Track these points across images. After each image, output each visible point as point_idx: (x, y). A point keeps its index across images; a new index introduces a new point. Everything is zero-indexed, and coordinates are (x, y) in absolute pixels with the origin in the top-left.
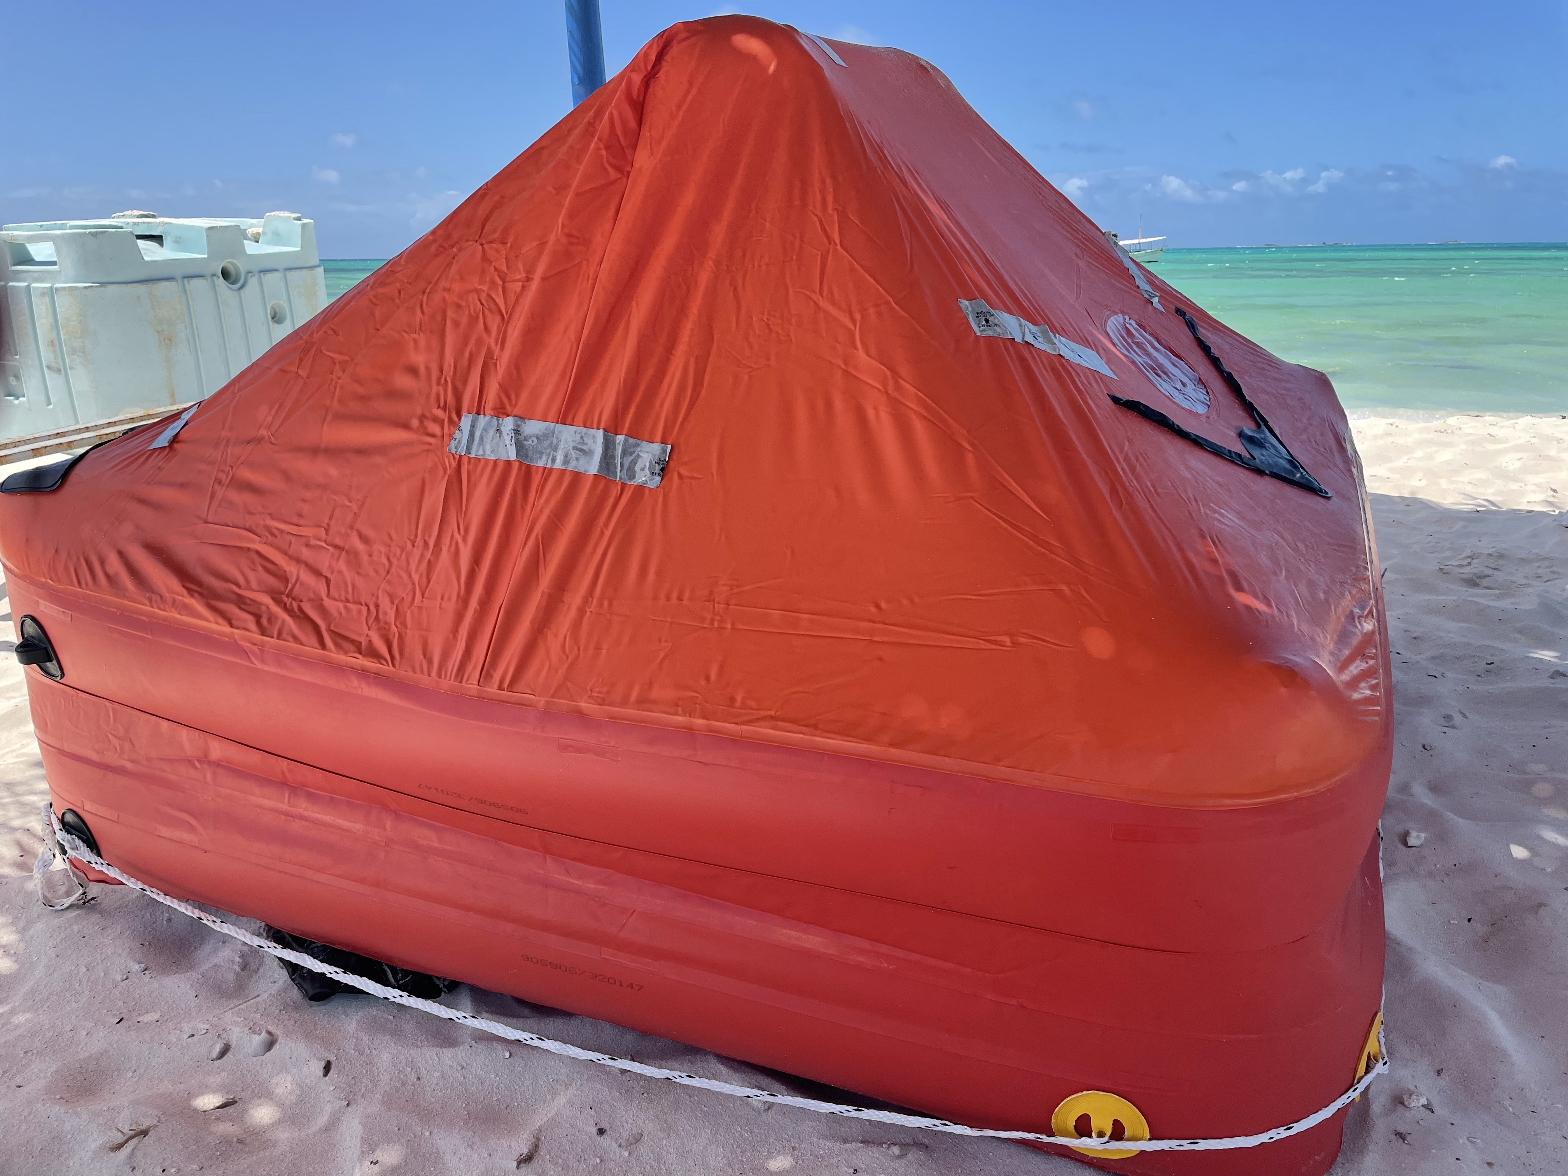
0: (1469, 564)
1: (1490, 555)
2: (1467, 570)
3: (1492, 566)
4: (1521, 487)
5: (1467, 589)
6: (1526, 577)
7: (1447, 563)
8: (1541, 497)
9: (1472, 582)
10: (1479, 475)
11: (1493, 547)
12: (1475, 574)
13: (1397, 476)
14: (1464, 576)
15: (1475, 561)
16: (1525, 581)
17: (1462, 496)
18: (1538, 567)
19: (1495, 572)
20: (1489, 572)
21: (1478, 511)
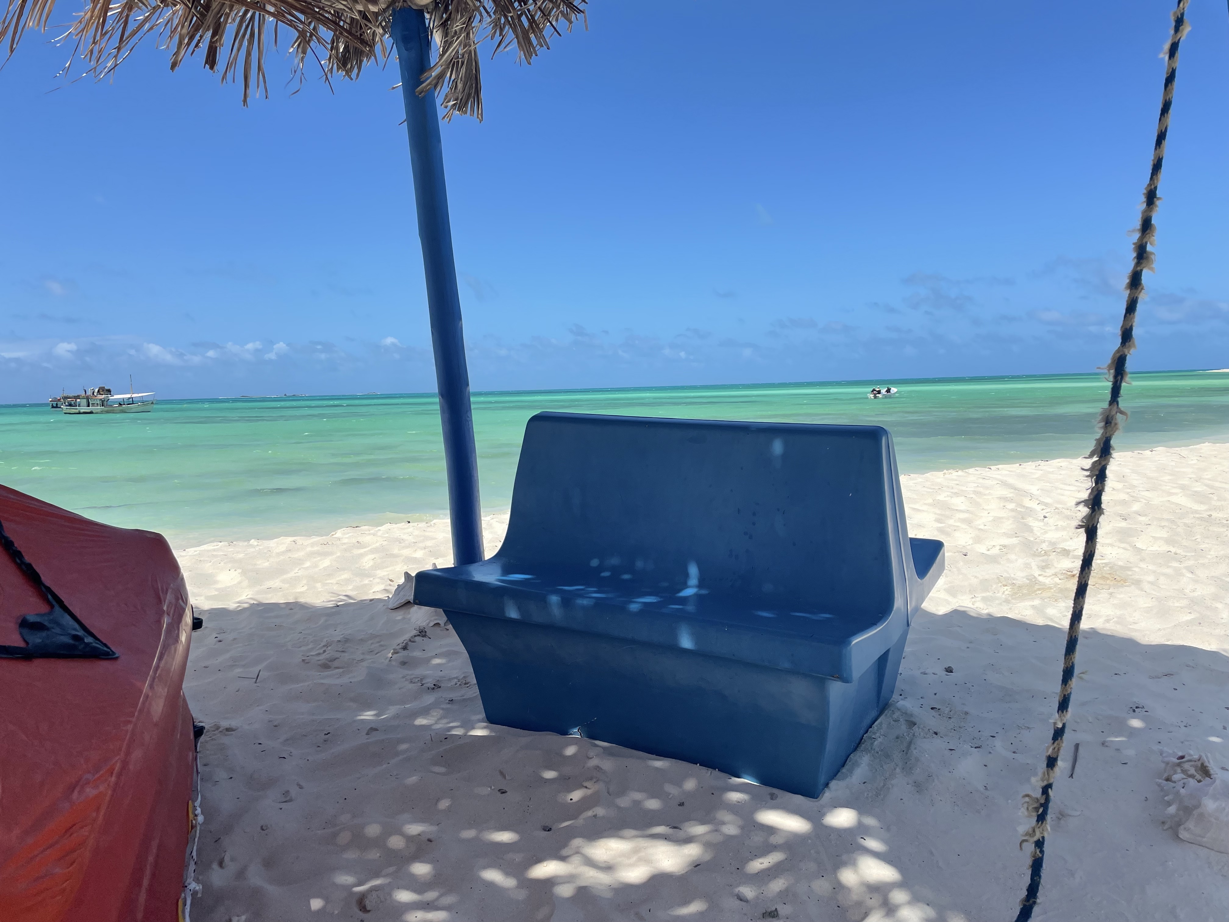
0: (325, 651)
1: (339, 641)
2: (322, 657)
3: (340, 649)
4: (371, 581)
5: (319, 673)
6: (363, 654)
7: (308, 654)
8: (382, 587)
9: (325, 666)
10: (345, 576)
11: (343, 634)
12: (327, 659)
13: (287, 586)
14: (320, 663)
15: (329, 648)
16: (362, 657)
17: (331, 595)
18: (372, 644)
19: (343, 654)
20: (337, 655)
21: (338, 606)
